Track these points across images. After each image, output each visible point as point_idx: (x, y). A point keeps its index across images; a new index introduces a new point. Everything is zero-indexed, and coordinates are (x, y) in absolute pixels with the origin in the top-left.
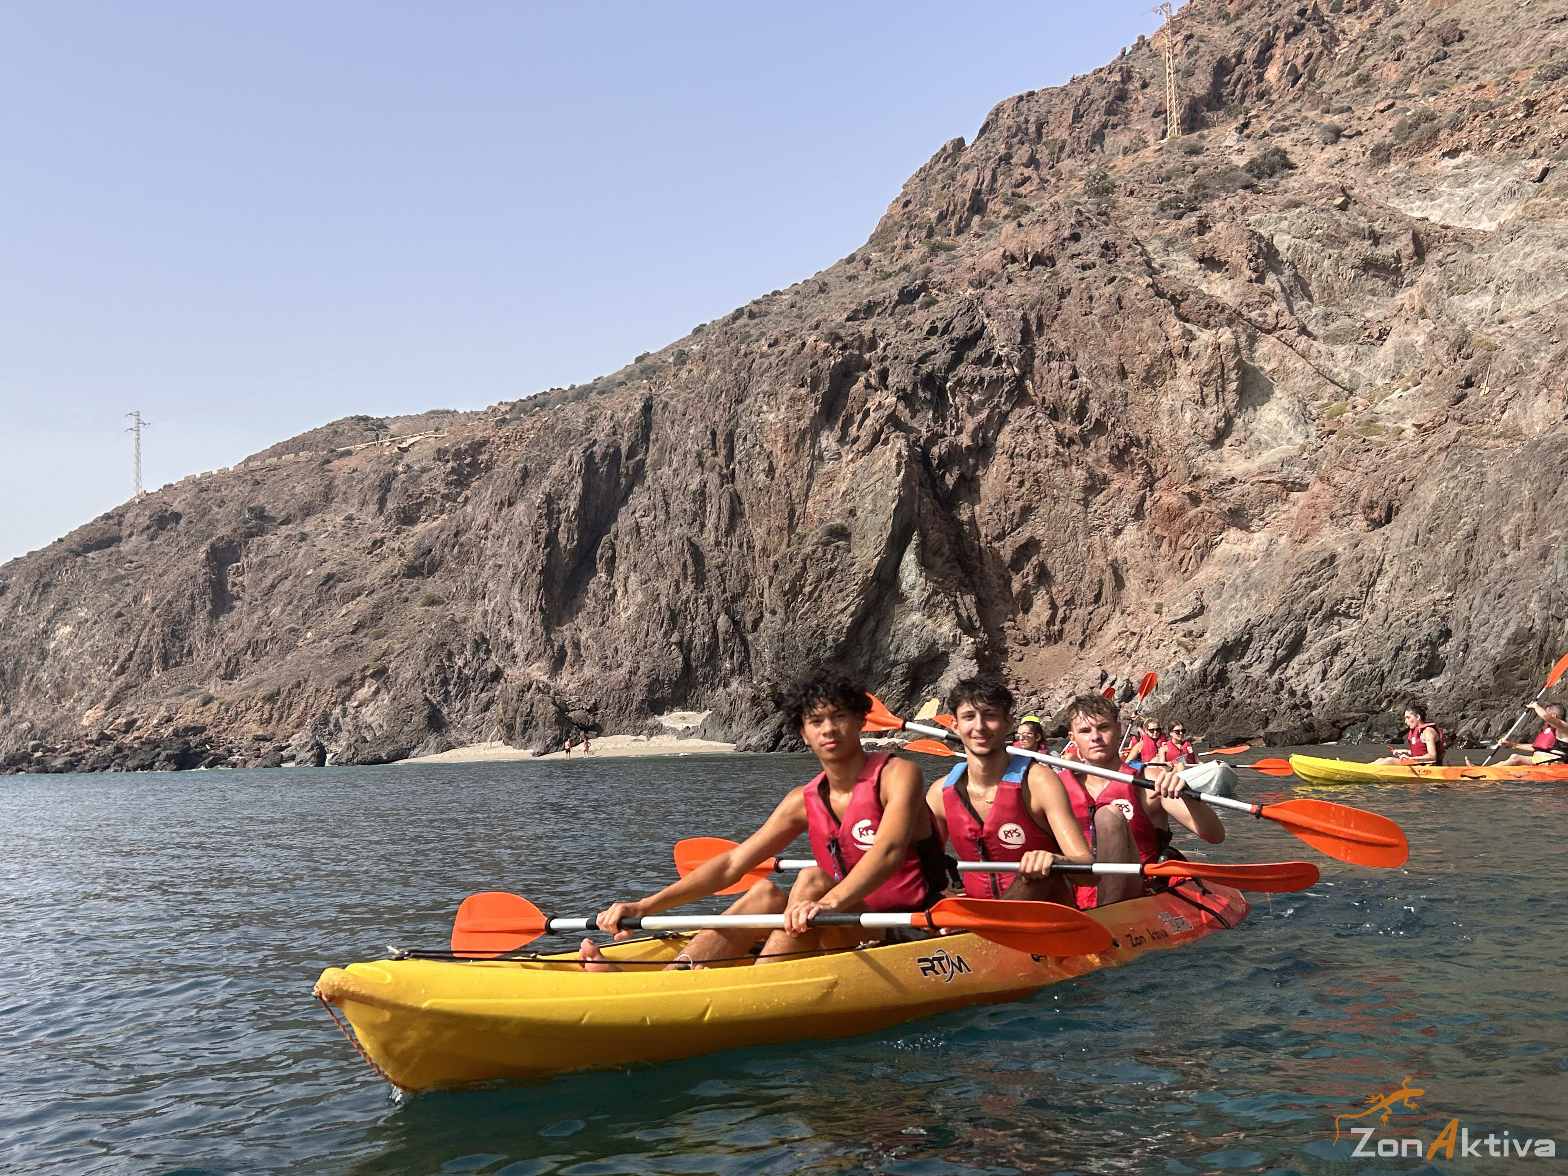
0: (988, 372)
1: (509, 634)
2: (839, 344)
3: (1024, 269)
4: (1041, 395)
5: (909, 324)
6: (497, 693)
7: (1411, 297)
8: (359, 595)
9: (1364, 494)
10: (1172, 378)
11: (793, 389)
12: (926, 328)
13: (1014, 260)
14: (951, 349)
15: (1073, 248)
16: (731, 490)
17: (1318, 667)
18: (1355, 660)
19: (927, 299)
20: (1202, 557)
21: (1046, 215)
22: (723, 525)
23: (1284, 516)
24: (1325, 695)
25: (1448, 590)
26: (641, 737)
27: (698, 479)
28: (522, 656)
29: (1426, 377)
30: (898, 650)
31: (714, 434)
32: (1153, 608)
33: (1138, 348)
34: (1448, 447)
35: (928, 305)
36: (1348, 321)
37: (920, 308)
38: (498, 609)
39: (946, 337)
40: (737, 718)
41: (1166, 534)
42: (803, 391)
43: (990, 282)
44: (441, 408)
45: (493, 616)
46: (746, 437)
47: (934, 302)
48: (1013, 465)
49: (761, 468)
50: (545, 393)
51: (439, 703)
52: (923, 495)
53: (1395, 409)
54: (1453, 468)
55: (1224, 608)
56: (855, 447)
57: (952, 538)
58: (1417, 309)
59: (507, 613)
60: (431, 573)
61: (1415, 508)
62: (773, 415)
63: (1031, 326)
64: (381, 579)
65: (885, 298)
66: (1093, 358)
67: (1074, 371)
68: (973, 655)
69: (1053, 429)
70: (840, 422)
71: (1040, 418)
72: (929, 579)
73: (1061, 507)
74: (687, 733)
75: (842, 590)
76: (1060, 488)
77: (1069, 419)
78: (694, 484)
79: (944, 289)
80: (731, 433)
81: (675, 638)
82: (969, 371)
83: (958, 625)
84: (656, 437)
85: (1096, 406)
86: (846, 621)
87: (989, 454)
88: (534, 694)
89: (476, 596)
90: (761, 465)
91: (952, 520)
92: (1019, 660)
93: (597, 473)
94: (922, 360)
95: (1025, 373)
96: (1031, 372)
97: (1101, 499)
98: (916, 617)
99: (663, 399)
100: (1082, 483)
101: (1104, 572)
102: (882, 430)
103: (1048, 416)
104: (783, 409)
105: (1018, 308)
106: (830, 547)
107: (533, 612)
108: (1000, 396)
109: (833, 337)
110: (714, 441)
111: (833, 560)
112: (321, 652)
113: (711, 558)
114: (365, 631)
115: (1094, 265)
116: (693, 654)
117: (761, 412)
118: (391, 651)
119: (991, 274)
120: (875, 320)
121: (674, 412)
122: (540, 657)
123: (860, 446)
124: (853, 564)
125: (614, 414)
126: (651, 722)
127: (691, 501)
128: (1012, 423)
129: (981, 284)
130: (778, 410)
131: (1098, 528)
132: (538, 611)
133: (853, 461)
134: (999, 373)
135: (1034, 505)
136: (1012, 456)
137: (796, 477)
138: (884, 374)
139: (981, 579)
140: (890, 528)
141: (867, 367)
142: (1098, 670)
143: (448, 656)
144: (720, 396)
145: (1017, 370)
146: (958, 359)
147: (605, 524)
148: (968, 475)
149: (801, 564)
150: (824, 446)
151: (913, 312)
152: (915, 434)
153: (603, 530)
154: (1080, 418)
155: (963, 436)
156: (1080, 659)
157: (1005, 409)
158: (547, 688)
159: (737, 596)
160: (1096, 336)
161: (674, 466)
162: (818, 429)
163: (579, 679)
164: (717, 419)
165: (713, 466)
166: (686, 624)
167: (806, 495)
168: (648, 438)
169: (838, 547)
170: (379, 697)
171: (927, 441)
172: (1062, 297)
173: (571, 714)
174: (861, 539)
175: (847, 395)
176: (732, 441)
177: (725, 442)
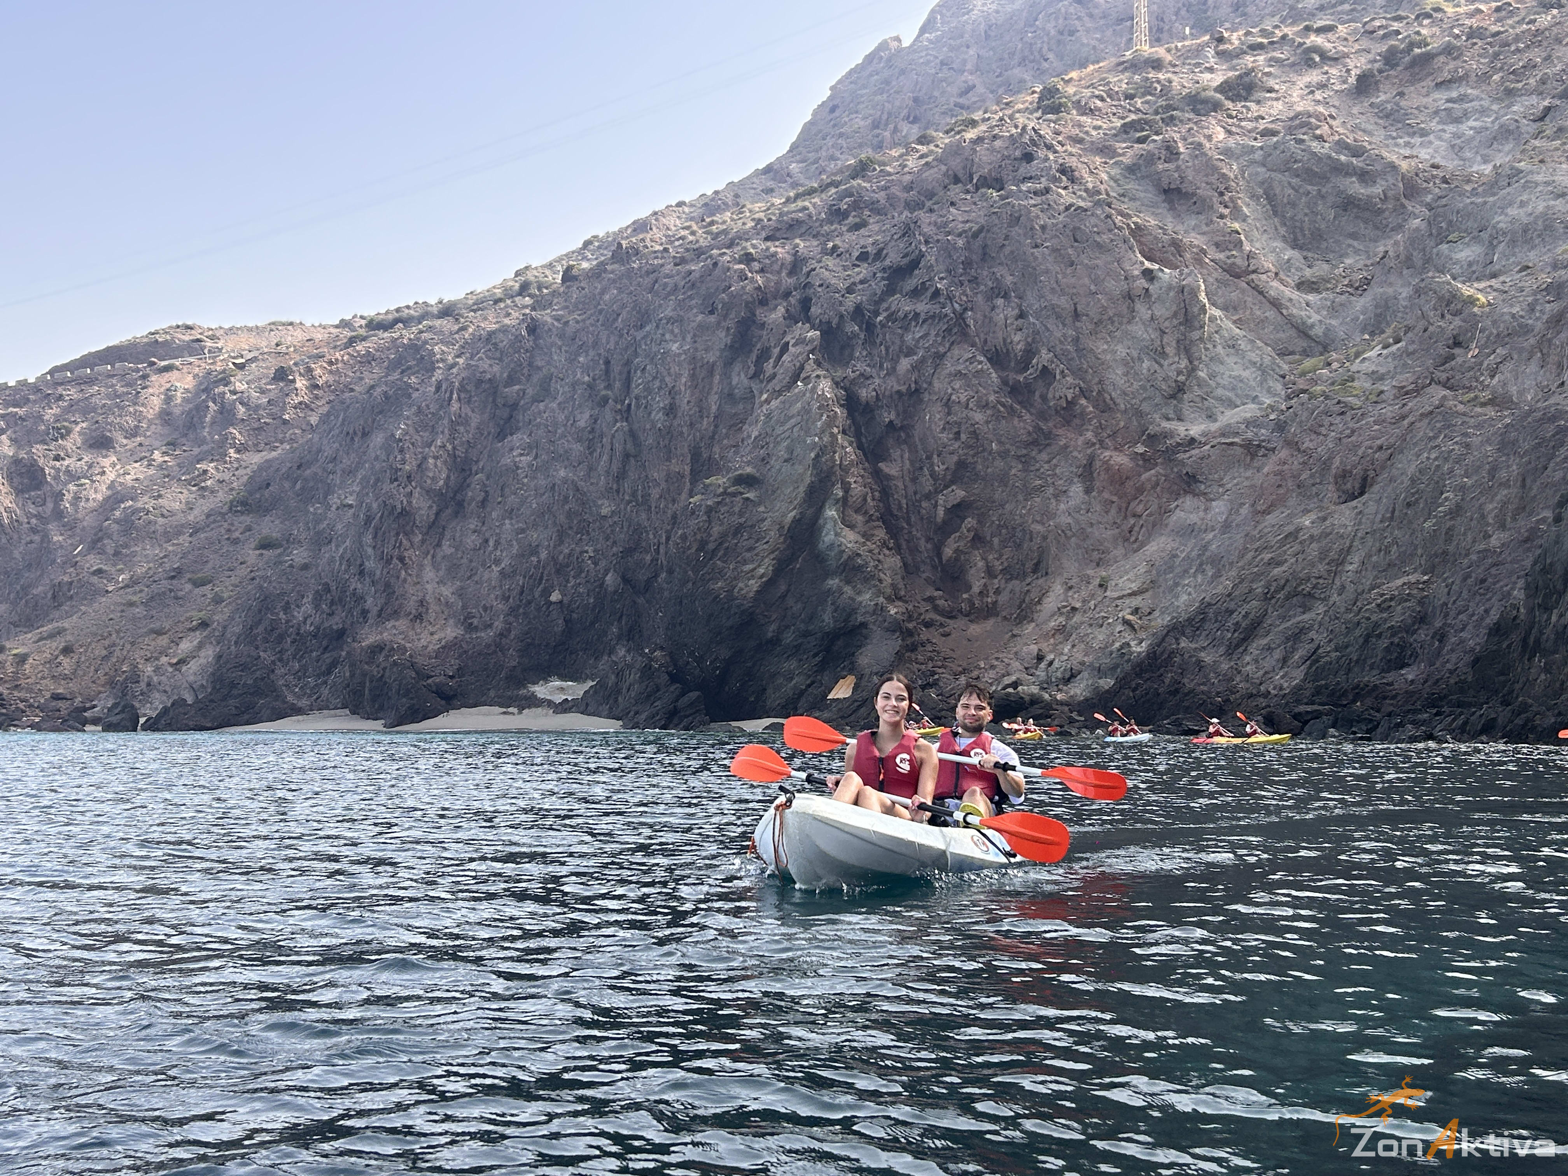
0: (922, 307)
1: (359, 586)
2: (756, 266)
3: (968, 192)
4: (982, 336)
5: (835, 247)
6: (344, 654)
7: (1396, 243)
8: (179, 533)
9: (1337, 462)
10: (1129, 322)
11: (700, 317)
12: (856, 254)
13: (957, 180)
14: (883, 278)
15: (1024, 169)
16: (626, 429)
17: (1278, 654)
18: (1318, 647)
19: (858, 220)
20: (1154, 526)
21: (996, 131)
22: (615, 468)
23: (1246, 483)
24: (1286, 685)
25: (1425, 574)
26: (511, 710)
27: (587, 415)
28: (375, 611)
29: (1410, 335)
30: (811, 618)
31: (607, 363)
32: (1097, 582)
33: (1093, 287)
34: (1431, 412)
35: (856, 227)
36: (1326, 267)
37: (848, 231)
38: (347, 556)
39: (878, 264)
40: (624, 691)
41: (1115, 499)
42: (712, 319)
43: (928, 204)
44: (284, 319)
45: (341, 564)
46: (644, 368)
47: (863, 224)
48: (948, 414)
49: (662, 405)
50: (408, 307)
51: (273, 662)
52: (846, 444)
53: (1373, 368)
54: (1435, 437)
55: (1176, 584)
56: (769, 387)
57: (877, 494)
58: (1402, 257)
59: (359, 562)
60: (267, 511)
61: (1392, 480)
62: (677, 345)
63: (974, 257)
64: (208, 516)
65: (810, 216)
66: (1042, 297)
67: (1021, 310)
68: (896, 628)
69: (994, 375)
70: (754, 357)
71: (980, 362)
72: (849, 539)
73: (999, 464)
74: (566, 706)
75: (750, 549)
76: (1000, 443)
77: (1012, 364)
78: (583, 420)
79: (877, 210)
80: (628, 363)
81: (555, 597)
82: (902, 304)
83: (880, 593)
84: (540, 364)
85: (1044, 351)
86: (754, 585)
87: (921, 400)
88: (387, 657)
89: (321, 541)
90: (661, 401)
91: (877, 474)
92: (946, 635)
93: (469, 402)
94: (850, 290)
95: (966, 309)
96: (972, 309)
97: (1044, 456)
98: (833, 583)
99: (549, 320)
100: (1024, 438)
101: (1045, 538)
102: (802, 368)
103: (990, 360)
104: (689, 338)
105: (960, 235)
106: (738, 499)
107: (389, 562)
108: (937, 335)
109: (748, 258)
110: (607, 372)
111: (741, 514)
112: (134, 598)
113: (600, 507)
114: (188, 576)
115: (1047, 190)
116: (575, 616)
117: (663, 340)
118: (218, 600)
119: (931, 195)
120: (797, 241)
121: (561, 336)
122: (396, 614)
123: (776, 384)
124: (763, 520)
125: (491, 334)
126: (523, 692)
127: (579, 440)
128: (949, 366)
129: (919, 206)
130: (684, 339)
131: (1040, 489)
132: (395, 561)
133: (767, 401)
134: (936, 308)
135: (970, 460)
136: (948, 404)
137: (701, 417)
138: (806, 304)
139: (908, 541)
140: (808, 480)
141: (787, 295)
142: (1034, 649)
143: (286, 608)
144: (616, 320)
145: (956, 306)
146: (890, 290)
147: (477, 462)
148: (898, 423)
149: (705, 518)
150: (734, 383)
151: (841, 234)
152: (839, 374)
153: (474, 468)
154: (1025, 364)
155: (893, 379)
156: (1014, 636)
157: (942, 350)
158: (403, 649)
159: (628, 552)
160: (1047, 271)
161: (560, 399)
162: (729, 364)
163: (440, 640)
164: (611, 346)
165: (605, 400)
166: (568, 581)
167: (712, 438)
168: (530, 364)
169: (748, 499)
170: (202, 653)
171: (853, 382)
172: (1010, 226)
173: (430, 681)
174: (774, 492)
175: (763, 325)
176: (629, 372)
177: (620, 373)
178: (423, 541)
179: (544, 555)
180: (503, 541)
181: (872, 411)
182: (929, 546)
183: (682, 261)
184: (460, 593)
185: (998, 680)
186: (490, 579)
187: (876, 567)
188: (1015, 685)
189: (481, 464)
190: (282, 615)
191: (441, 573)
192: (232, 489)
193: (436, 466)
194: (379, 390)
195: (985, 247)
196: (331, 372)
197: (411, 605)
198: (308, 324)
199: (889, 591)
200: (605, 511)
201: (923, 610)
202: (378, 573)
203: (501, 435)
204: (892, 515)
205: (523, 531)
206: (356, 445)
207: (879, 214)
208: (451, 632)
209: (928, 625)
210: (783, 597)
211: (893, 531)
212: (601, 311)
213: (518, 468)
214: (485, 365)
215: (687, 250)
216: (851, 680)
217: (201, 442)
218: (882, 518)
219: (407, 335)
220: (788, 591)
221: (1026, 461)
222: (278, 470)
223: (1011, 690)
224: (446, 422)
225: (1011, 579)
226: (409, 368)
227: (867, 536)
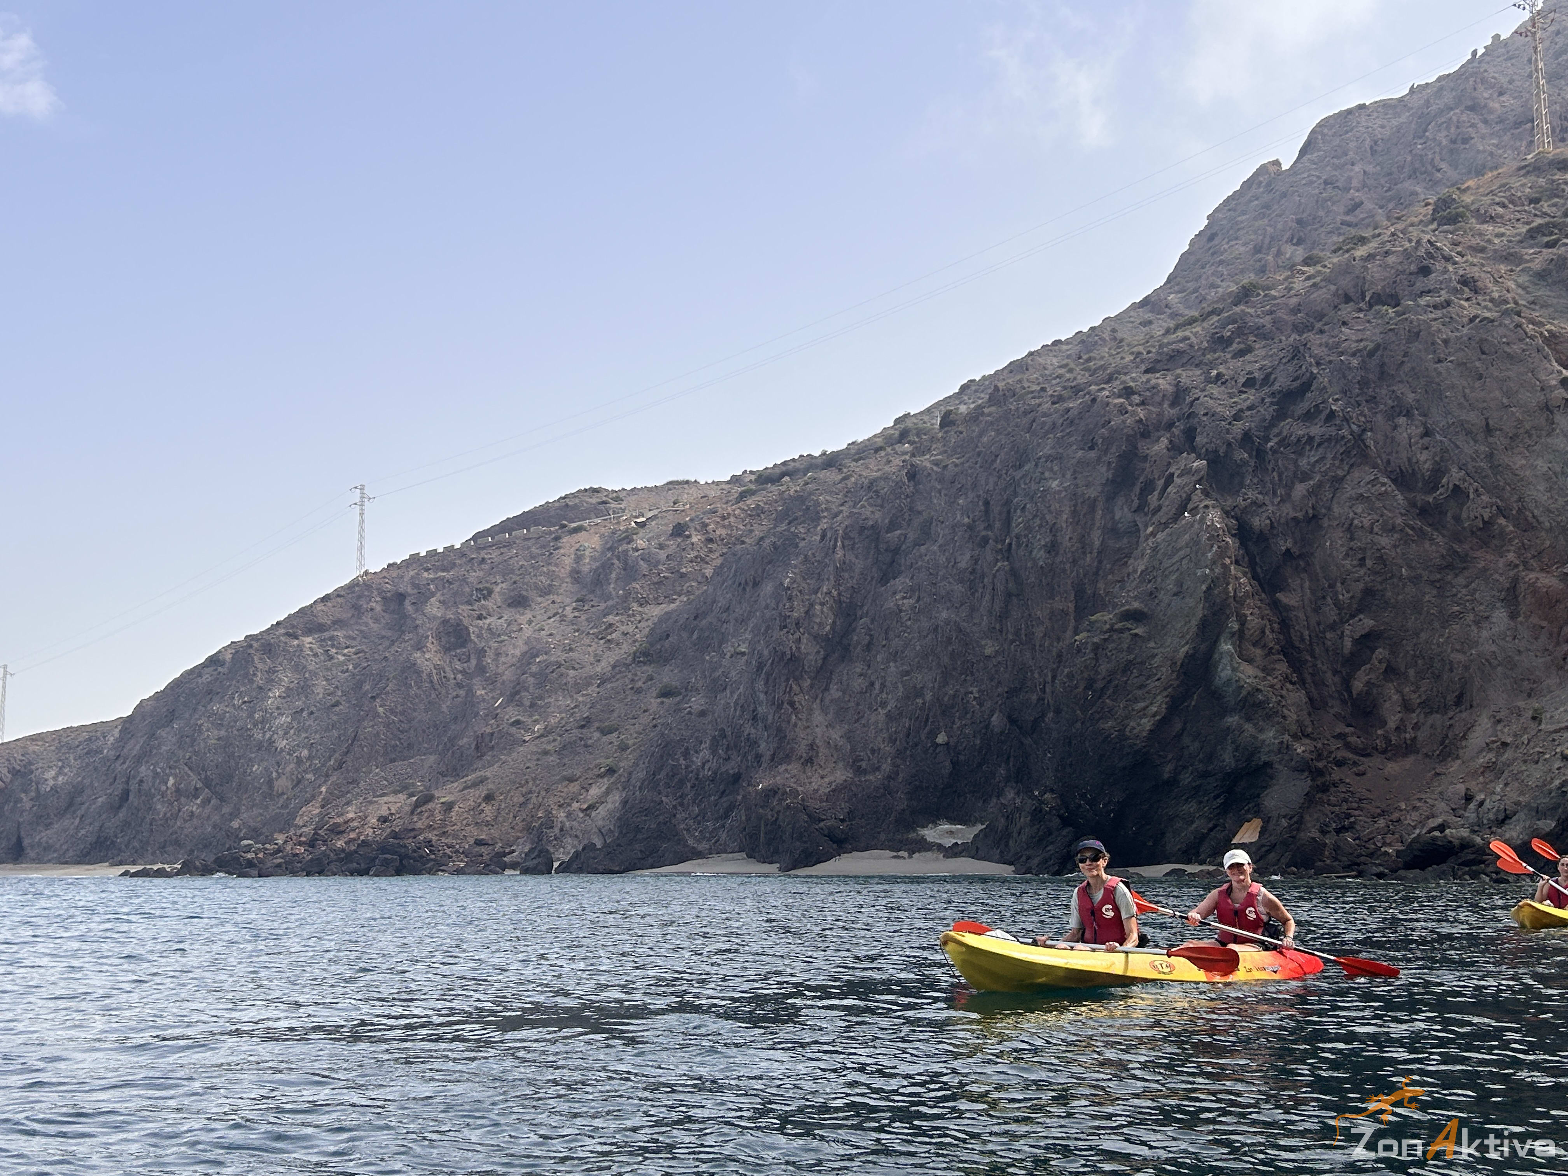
0: (1316, 430)
1: (753, 731)
2: (1136, 399)
3: (1360, 310)
4: (1384, 456)
5: (1219, 376)
6: (740, 797)
8: (589, 684)
11: (1080, 453)
12: (1242, 380)
13: (1347, 299)
14: (1272, 403)
15: (1421, 283)
16: (1007, 568)
19: (1242, 346)
21: (1388, 246)
22: (997, 607)
26: (901, 853)
27: (968, 556)
28: (767, 755)
30: (1210, 758)
31: (987, 503)
32: (1529, 714)
33: (1505, 400)
35: (1241, 353)
37: (1232, 358)
38: (741, 702)
39: (1266, 390)
40: (1015, 835)
41: (1544, 624)
42: (1093, 454)
43: (1318, 325)
44: (680, 478)
45: (735, 710)
46: (1024, 507)
47: (1249, 350)
48: (1352, 539)
49: (1043, 543)
50: (793, 460)
51: (675, 807)
52: (1240, 575)
56: (1155, 519)
57: (1276, 626)
59: (752, 707)
60: (666, 661)
62: (1056, 482)
63: (1371, 376)
64: (614, 667)
65: (1191, 346)
66: (1448, 413)
67: (1426, 428)
68: (1305, 767)
69: (1400, 497)
70: (1137, 489)
71: (1384, 484)
72: (1248, 674)
73: (1411, 589)
74: (955, 850)
75: (1141, 687)
76: (1410, 567)
77: (1420, 485)
78: (964, 562)
79: (1261, 334)
80: (1008, 502)
81: (941, 739)
82: (1296, 429)
83: (1284, 730)
84: (920, 508)
85: (1454, 470)
86: (1147, 724)
87: (1320, 527)
88: (780, 800)
89: (717, 687)
90: (1042, 539)
91: (1275, 605)
92: (1361, 774)
93: (852, 549)
94: (1237, 417)
95: (1364, 430)
96: (1371, 430)
97: (1461, 580)
98: (1232, 720)
99: (929, 465)
100: (1438, 561)
101: (1466, 668)
102: (1189, 499)
103: (1394, 481)
104: (1068, 476)
105: (1354, 355)
106: (1126, 635)
107: (780, 706)
108: (1334, 458)
109: (1128, 392)
110: (987, 512)
111: (1130, 650)
112: (549, 747)
113: (983, 647)
114: (597, 724)
115: (1448, 303)
116: (962, 758)
117: (1042, 479)
118: (623, 748)
119: (1320, 316)
120: (1179, 371)
121: (941, 480)
122: (787, 759)
123: (1162, 516)
124: (1154, 656)
125: (872, 483)
126: (912, 835)
127: (961, 581)
128: (1349, 490)
129: (1309, 328)
130: (1064, 476)
131: (1457, 616)
132: (786, 705)
133: (1153, 534)
134: (1332, 430)
135: (1379, 587)
136: (1350, 529)
137: (1084, 553)
138: (1190, 434)
139: (1312, 675)
140: (1200, 614)
141: (1170, 425)
142: (1461, 788)
143: (686, 754)
144: (994, 461)
145: (1354, 427)
146: (1281, 415)
147: (862, 606)
148: (1296, 551)
149: (1092, 655)
150: (1117, 517)
151: (1225, 362)
152: (1229, 502)
153: (859, 613)
154: (1433, 484)
155: (1288, 505)
156: (1439, 774)
157: (1340, 473)
158: (795, 793)
159: (1012, 692)
160: (1453, 387)
161: (941, 541)
162: (1111, 498)
163: (830, 783)
164: (991, 487)
165: (985, 541)
166: (953, 723)
167: (1096, 573)
168: (911, 509)
169: (1136, 635)
170: (610, 799)
171: (1244, 511)
172: (1409, 341)
173: (822, 824)
174: (1164, 627)
175: (1146, 457)
176: (1009, 512)
177: (1000, 514)
178: (812, 686)
179: (929, 696)
180: (888, 684)
181: (1267, 540)
182: (1337, 679)
183: (1059, 399)
184: (848, 736)
185: (1422, 823)
186: (877, 722)
187: (1279, 702)
188: (1442, 828)
189: (865, 608)
190: (682, 762)
191: (830, 716)
192: (635, 641)
193: (822, 612)
194: (768, 541)
195: (1382, 365)
196: (724, 526)
197: (802, 749)
198: (702, 482)
199: (1294, 728)
200: (988, 651)
201: (1333, 748)
202: (770, 717)
203: (884, 580)
204: (1293, 647)
205: (907, 673)
206: (747, 596)
207: (1265, 338)
208: (841, 775)
209: (1340, 763)
210: (1179, 736)
211: (1296, 664)
212: (979, 454)
213: (901, 611)
214: (867, 512)
215: (1065, 388)
216: (1257, 823)
217: (607, 597)
218: (1283, 651)
219: (792, 487)
220: (1183, 730)
221: (1440, 587)
222: (676, 621)
223: (1437, 833)
224: (831, 569)
225: (1431, 713)
226: (796, 519)
227: (1267, 671)
